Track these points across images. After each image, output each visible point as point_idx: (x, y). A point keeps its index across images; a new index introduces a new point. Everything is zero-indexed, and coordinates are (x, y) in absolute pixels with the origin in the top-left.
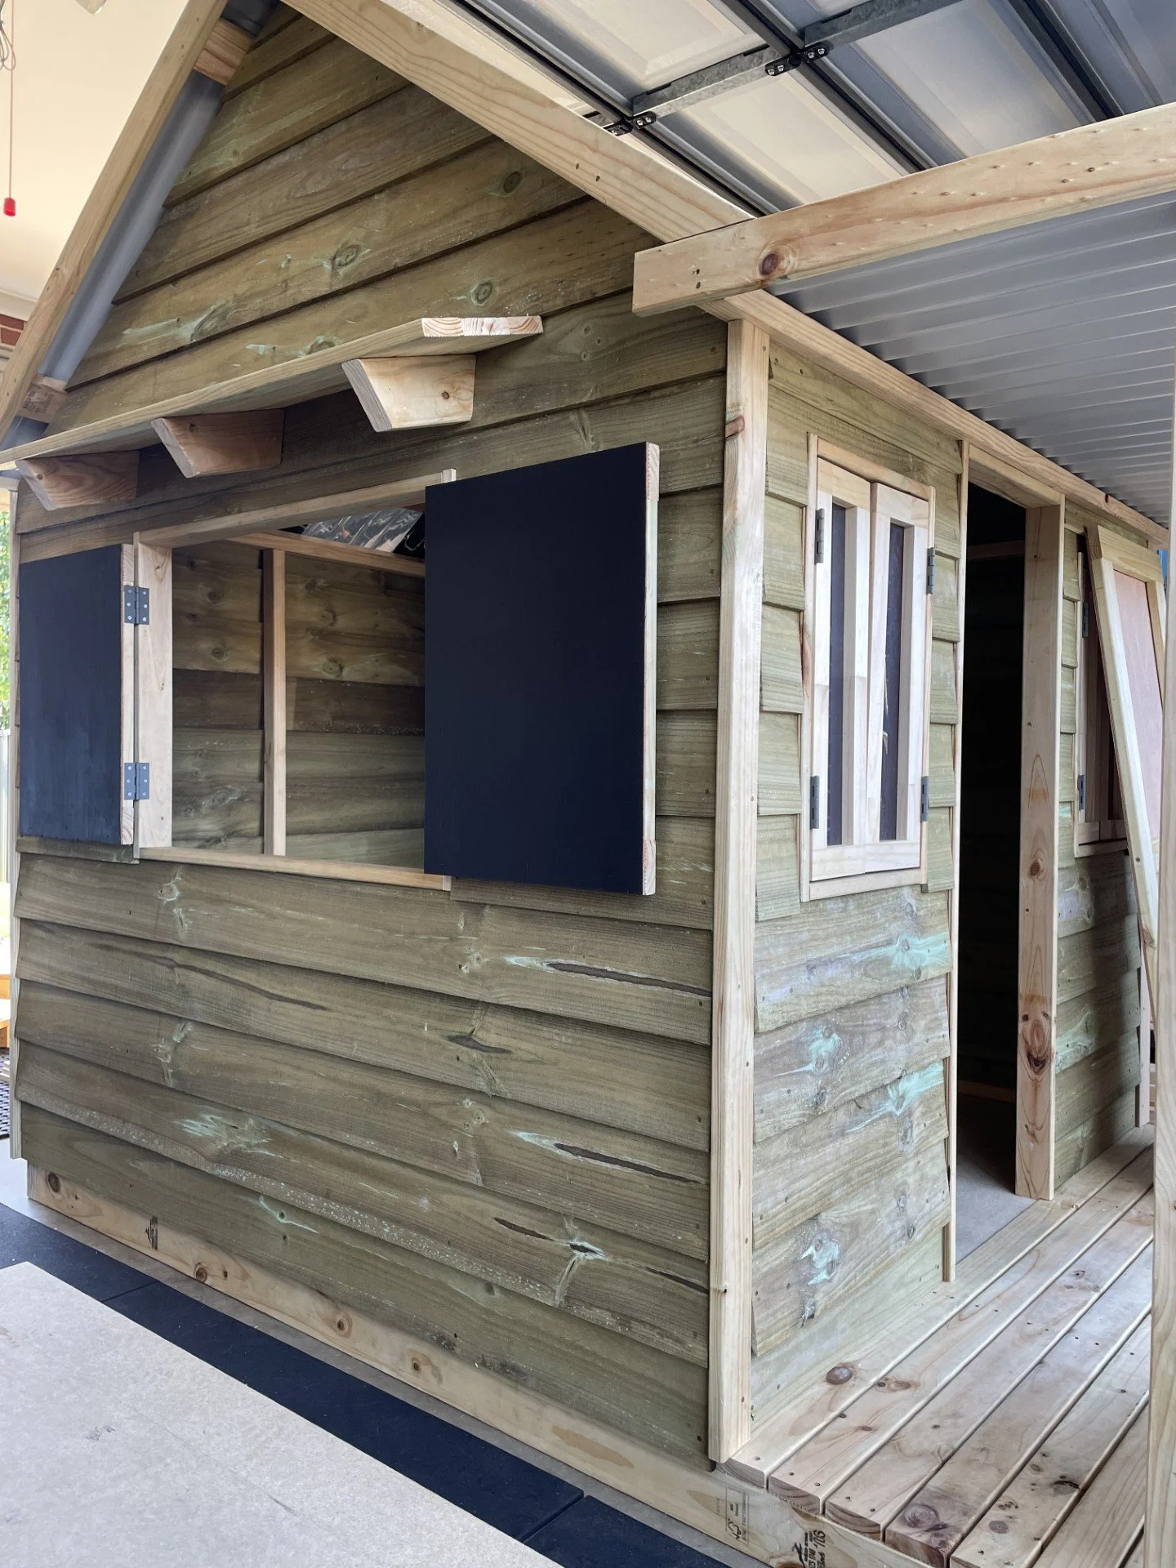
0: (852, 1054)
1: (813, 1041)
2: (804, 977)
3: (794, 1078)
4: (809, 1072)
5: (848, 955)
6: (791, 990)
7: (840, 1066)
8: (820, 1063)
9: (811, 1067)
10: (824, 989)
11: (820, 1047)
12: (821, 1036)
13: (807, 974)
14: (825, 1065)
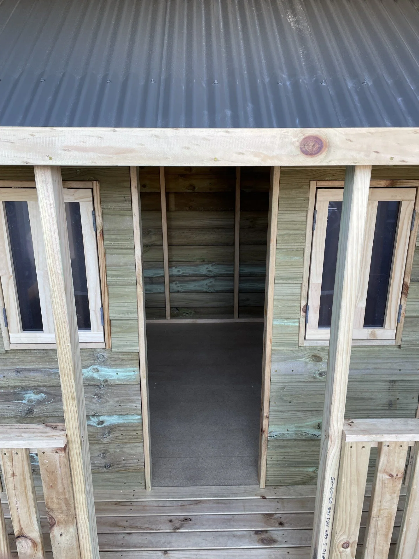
0: (55, 402)
1: (26, 394)
2: (14, 374)
3: (12, 403)
4: (24, 403)
5: (47, 369)
6: (4, 377)
7: (45, 404)
8: (30, 401)
9: (23, 401)
10: (27, 379)
11: (31, 397)
12: (32, 393)
13: (15, 373)
14: (34, 403)
